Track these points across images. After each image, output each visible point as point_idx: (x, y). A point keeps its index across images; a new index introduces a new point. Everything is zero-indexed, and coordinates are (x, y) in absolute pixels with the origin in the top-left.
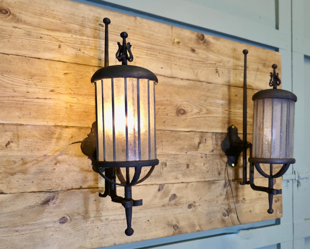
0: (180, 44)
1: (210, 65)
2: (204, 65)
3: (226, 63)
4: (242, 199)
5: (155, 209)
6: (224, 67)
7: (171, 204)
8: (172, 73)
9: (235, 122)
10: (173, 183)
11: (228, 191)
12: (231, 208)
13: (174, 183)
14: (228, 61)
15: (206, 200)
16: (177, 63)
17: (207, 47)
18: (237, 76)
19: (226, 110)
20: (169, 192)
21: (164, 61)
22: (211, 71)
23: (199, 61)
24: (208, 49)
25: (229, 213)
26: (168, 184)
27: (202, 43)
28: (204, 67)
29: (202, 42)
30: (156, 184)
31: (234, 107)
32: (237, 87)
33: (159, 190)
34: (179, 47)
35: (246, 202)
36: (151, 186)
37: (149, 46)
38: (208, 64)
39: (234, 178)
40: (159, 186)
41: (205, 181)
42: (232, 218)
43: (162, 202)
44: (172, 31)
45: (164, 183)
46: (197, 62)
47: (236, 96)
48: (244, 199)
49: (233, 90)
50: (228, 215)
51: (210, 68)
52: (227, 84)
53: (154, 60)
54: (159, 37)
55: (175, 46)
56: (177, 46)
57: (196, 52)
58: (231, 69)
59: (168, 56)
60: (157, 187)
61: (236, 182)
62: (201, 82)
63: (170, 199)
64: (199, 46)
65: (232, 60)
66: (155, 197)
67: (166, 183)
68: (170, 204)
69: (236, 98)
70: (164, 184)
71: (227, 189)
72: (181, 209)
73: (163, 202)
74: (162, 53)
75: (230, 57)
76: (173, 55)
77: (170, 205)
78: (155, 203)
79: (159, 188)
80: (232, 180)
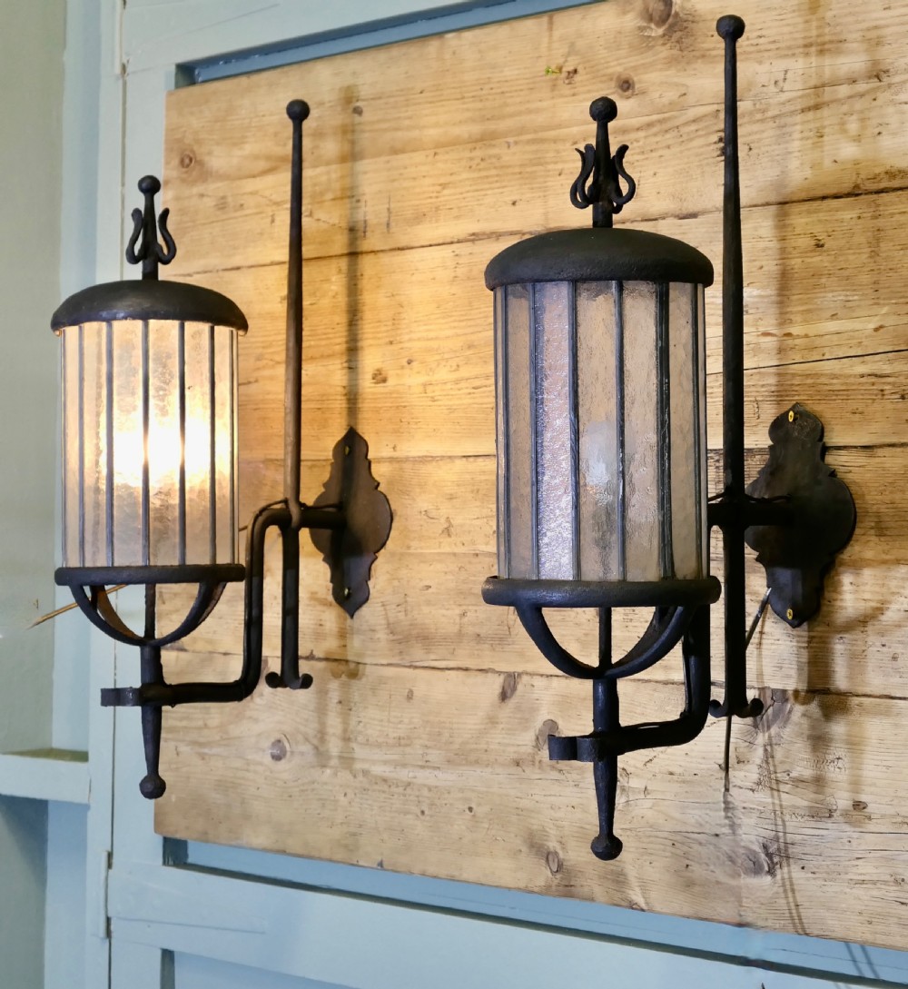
0: (577, 78)
1: (693, 127)
2: (668, 136)
3: (772, 89)
4: (851, 803)
5: (489, 770)
6: (759, 116)
7: (540, 761)
8: (546, 214)
9: (812, 386)
10: (547, 676)
11: (771, 745)
12: (790, 838)
13: (551, 676)
14: (781, 76)
15: (671, 774)
16: (566, 166)
17: (681, 50)
18: (825, 138)
19: (766, 334)
20: (534, 710)
21: (520, 173)
22: (697, 155)
23: (650, 125)
24: (685, 53)
25: (776, 859)
26: (531, 675)
27: (664, 35)
28: (669, 147)
29: (661, 31)
30: (493, 671)
31: (809, 311)
32: (824, 198)
33: (504, 696)
34: (574, 95)
35: (871, 827)
36: (481, 677)
37: (476, 129)
38: (686, 124)
39: (803, 686)
40: (502, 677)
41: (666, 683)
42: (793, 891)
43: (513, 745)
44: (551, 36)
45: (520, 670)
46: (641, 134)
47: (819, 246)
48: (859, 806)
49: (801, 220)
50: (771, 872)
51: (696, 143)
52: (773, 198)
53: (490, 180)
54: (506, 81)
55: (562, 96)
56: (566, 90)
57: (637, 86)
58: (793, 113)
59: (534, 147)
60: (496, 683)
61: (814, 708)
62: (656, 219)
63: (538, 738)
64: (648, 58)
65: (798, 65)
66: (493, 723)
67: (527, 673)
68: (537, 758)
69: (817, 260)
70: (520, 675)
71: (770, 737)
72: (575, 789)
73: (516, 749)
74: (516, 143)
75: (788, 53)
76: (552, 134)
77: (537, 763)
78: (492, 747)
79: (503, 688)
80: (796, 692)
